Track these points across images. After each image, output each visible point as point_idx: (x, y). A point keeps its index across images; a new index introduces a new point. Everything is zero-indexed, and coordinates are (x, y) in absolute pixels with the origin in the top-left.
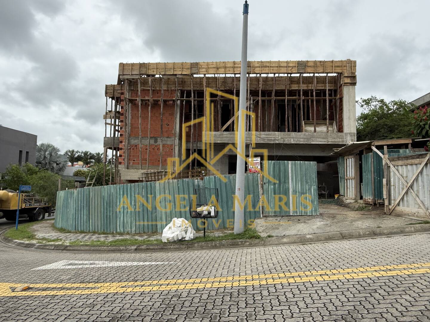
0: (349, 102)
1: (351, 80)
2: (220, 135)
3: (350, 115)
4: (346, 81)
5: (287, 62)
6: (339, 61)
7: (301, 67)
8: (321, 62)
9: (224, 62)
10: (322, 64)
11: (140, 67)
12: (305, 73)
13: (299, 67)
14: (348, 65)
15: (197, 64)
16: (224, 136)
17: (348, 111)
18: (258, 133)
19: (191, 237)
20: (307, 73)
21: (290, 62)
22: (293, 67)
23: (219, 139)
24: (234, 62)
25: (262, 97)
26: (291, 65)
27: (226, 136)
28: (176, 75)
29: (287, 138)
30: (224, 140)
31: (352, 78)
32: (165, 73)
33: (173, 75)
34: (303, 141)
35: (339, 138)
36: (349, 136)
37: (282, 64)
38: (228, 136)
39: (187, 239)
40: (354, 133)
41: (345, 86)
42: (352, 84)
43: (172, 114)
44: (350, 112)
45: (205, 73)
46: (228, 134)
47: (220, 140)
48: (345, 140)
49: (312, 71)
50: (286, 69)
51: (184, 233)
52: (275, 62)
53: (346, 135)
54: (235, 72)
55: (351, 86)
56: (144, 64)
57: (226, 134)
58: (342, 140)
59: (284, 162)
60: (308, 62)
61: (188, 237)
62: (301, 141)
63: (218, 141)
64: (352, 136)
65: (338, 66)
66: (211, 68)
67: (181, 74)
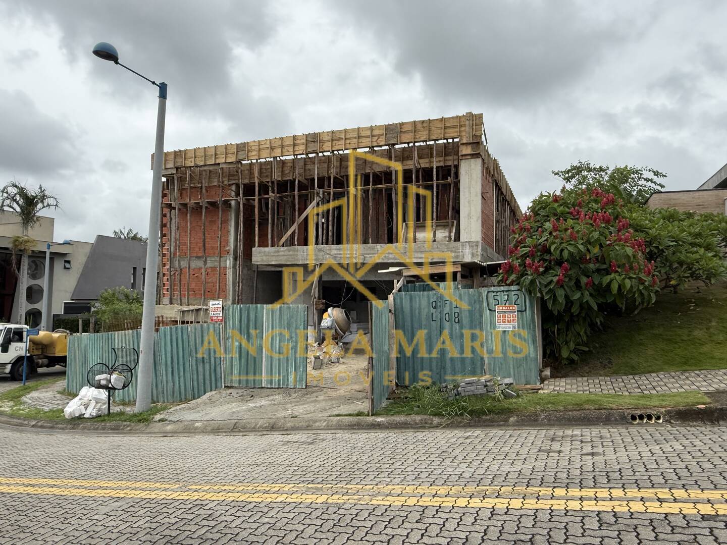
0: (470, 188)
1: (473, 149)
2: (275, 252)
3: (470, 210)
4: (464, 152)
5: (372, 129)
6: (453, 117)
7: (391, 135)
8: (423, 122)
9: (280, 138)
10: (425, 125)
11: (175, 158)
12: (398, 144)
13: (388, 136)
14: (467, 123)
15: (245, 145)
16: (281, 253)
17: (467, 203)
18: (328, 248)
19: (92, 414)
20: (401, 143)
21: (375, 128)
22: (379, 136)
23: (274, 258)
24: (294, 137)
25: (334, 188)
26: (376, 132)
27: (283, 253)
28: (219, 164)
29: (368, 254)
30: (281, 260)
31: (474, 145)
32: (205, 163)
33: (215, 164)
34: (393, 259)
35: (452, 252)
36: (468, 247)
37: (363, 132)
38: (287, 253)
39: (86, 416)
40: (477, 242)
41: (463, 161)
42: (475, 156)
43: (225, 222)
44: (470, 206)
45: (257, 158)
46: (285, 250)
47: (276, 261)
48: (461, 253)
49: (408, 139)
50: (369, 140)
51: (83, 408)
52: (353, 130)
53: (463, 246)
54: (296, 153)
55: (473, 160)
56: (180, 151)
57: (283, 251)
58: (456, 254)
59: (257, 307)
60: (402, 124)
61: (89, 414)
62: (391, 259)
63: (272, 261)
64: (472, 246)
65: (452, 127)
66: (263, 149)
67: (226, 163)
